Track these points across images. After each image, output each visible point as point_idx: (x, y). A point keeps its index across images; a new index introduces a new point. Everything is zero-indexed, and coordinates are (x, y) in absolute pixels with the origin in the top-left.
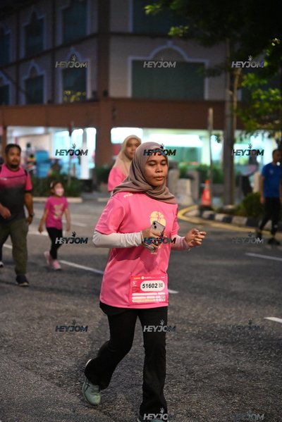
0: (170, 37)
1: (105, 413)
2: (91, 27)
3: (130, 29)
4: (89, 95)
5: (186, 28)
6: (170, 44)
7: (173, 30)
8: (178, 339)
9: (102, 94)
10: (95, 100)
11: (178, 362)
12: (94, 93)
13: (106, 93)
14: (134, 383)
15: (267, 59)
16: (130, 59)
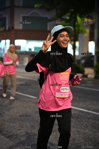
0: (35, 8)
1: (9, 139)
2: (8, 4)
3: (22, 5)
4: (7, 28)
5: (41, 5)
6: (35, 10)
7: (36, 6)
8: (36, 114)
9: (12, 28)
10: (9, 30)
11: (35, 122)
12: (9, 28)
13: (13, 28)
14: (20, 129)
15: (69, 16)
16: (22, 15)
